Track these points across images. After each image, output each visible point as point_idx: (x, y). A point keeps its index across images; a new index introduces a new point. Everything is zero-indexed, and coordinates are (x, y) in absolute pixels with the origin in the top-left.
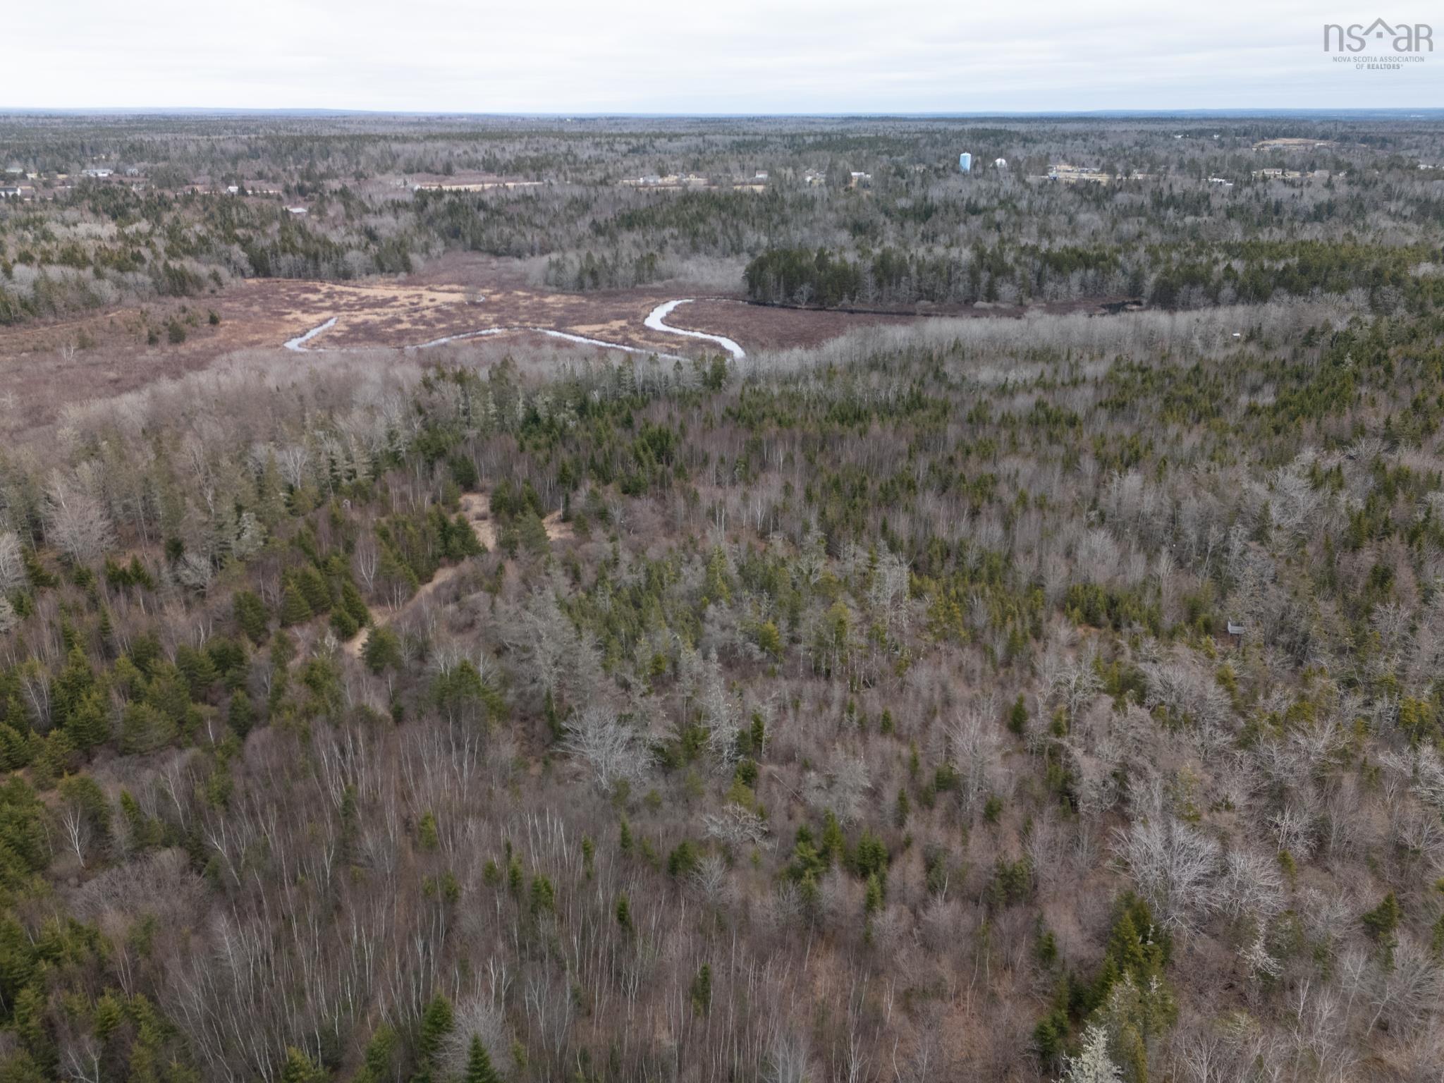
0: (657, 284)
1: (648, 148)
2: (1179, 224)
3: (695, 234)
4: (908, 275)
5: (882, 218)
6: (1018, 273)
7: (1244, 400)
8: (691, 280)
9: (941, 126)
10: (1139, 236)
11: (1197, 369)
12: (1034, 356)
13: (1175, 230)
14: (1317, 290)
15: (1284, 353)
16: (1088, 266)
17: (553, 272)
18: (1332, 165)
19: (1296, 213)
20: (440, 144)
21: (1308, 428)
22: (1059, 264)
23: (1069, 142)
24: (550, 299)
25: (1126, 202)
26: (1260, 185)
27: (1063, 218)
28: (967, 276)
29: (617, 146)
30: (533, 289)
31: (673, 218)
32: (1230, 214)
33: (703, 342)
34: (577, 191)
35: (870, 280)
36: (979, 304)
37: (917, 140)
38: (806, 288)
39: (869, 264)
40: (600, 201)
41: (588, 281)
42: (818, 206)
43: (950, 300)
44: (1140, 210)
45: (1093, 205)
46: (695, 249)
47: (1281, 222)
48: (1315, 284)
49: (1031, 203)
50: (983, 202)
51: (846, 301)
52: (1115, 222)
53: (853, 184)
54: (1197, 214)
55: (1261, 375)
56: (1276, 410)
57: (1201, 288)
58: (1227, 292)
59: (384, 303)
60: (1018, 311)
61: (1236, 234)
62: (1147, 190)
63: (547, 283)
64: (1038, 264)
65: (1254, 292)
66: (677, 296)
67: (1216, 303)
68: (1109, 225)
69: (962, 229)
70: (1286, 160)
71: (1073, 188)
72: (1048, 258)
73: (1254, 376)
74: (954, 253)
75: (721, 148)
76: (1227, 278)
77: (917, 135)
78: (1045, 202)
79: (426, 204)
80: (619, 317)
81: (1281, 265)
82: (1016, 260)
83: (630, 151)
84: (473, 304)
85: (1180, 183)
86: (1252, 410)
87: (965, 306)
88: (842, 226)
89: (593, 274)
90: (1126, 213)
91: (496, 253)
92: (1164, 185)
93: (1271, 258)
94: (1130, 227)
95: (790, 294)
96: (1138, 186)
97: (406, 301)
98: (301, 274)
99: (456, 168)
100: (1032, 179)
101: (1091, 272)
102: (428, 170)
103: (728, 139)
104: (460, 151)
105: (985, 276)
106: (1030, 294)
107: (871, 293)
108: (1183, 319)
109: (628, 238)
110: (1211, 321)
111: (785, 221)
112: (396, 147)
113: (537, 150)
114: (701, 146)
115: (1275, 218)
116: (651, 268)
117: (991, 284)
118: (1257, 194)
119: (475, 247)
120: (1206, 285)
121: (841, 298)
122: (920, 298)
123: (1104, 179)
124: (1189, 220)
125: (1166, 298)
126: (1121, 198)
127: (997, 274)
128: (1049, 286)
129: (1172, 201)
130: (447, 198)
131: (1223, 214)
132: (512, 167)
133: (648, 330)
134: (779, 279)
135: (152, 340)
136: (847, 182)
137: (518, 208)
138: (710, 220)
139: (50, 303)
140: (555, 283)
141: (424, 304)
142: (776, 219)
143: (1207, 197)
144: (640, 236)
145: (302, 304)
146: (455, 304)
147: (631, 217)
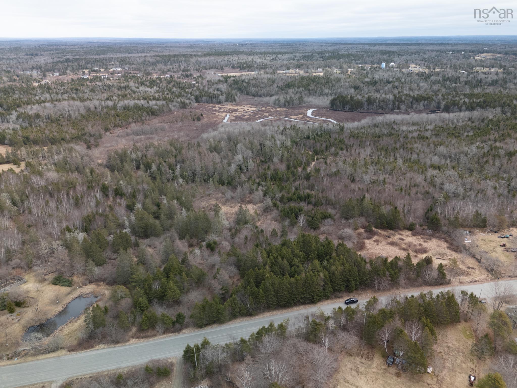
0: (304, 105)
1: (277, 59)
2: (451, 86)
3: (309, 90)
4: (376, 102)
5: (362, 85)
6: (406, 102)
7: (466, 134)
8: (313, 104)
9: (367, 47)
10: (439, 90)
11: (455, 127)
12: (414, 124)
13: (449, 89)
14: (488, 108)
15: (477, 124)
16: (425, 100)
17: (277, 102)
18: (499, 66)
19: (486, 83)
20: (212, 58)
21: (479, 139)
22: (417, 99)
23: (413, 55)
24: (278, 109)
25: (434, 79)
26: (475, 74)
27: (416, 85)
28: (392, 103)
29: (267, 58)
30: (271, 106)
31: (300, 84)
32: (466, 84)
33: (326, 120)
34: (269, 76)
35: (366, 104)
36: (395, 111)
37: (363, 55)
38: (348, 106)
39: (365, 99)
40: (277, 79)
41: (287, 104)
42: (342, 81)
43: (387, 109)
44: (439, 82)
45: (424, 80)
46: (310, 94)
47: (481, 86)
48: (487, 106)
49: (405, 80)
50: (391, 80)
51: (359, 109)
52: (431, 86)
53: (349, 73)
54: (456, 83)
55: (470, 129)
56: (473, 136)
57: (457, 107)
58: (464, 108)
59: (236, 110)
60: (407, 113)
61: (468, 91)
62: (441, 75)
63: (275, 104)
64: (411, 100)
65: (471, 108)
66: (312, 108)
67: (461, 111)
68: (430, 87)
69: (386, 88)
70: (485, 64)
71: (417, 74)
72: (414, 98)
73: (468, 129)
74: (388, 96)
75: (299, 58)
76: (464, 104)
77: (362, 53)
78: (410, 79)
79: (227, 81)
80: (301, 114)
81: (478, 101)
82: (405, 99)
83: (271, 60)
84: (259, 111)
85: (451, 73)
86: (467, 136)
87: (392, 111)
88: (351, 87)
89: (288, 102)
90: (434, 83)
91: (254, 96)
92: (446, 74)
93: (476, 99)
94: (436, 87)
95: (343, 107)
96: (438, 74)
97: (241, 110)
98: (207, 102)
99: (224, 68)
100: (404, 71)
101: (426, 102)
102: (215, 68)
103: (301, 55)
104: (219, 61)
105: (397, 103)
106: (409, 108)
107: (366, 107)
108: (452, 115)
109: (291, 91)
110: (459, 116)
111: (333, 86)
112: (199, 59)
113: (242, 60)
114: (293, 57)
115: (480, 84)
116: (302, 100)
117: (398, 105)
118: (474, 77)
119: (247, 94)
120: (458, 106)
121: (357, 109)
122: (379, 109)
123: (427, 71)
124: (454, 85)
125: (447, 109)
127: (400, 102)
128: (415, 106)
129: (448, 79)
130: (232, 78)
131: (464, 83)
132: (242, 67)
133: (309, 117)
134: (340, 104)
135: (194, 120)
136: (347, 72)
137: (254, 82)
138: (311, 85)
139: (163, 110)
140: (278, 105)
141: (247, 111)
142: (331, 85)
143: (459, 78)
144: (294, 91)
145: (215, 110)
146: (255, 111)
147: (288, 85)
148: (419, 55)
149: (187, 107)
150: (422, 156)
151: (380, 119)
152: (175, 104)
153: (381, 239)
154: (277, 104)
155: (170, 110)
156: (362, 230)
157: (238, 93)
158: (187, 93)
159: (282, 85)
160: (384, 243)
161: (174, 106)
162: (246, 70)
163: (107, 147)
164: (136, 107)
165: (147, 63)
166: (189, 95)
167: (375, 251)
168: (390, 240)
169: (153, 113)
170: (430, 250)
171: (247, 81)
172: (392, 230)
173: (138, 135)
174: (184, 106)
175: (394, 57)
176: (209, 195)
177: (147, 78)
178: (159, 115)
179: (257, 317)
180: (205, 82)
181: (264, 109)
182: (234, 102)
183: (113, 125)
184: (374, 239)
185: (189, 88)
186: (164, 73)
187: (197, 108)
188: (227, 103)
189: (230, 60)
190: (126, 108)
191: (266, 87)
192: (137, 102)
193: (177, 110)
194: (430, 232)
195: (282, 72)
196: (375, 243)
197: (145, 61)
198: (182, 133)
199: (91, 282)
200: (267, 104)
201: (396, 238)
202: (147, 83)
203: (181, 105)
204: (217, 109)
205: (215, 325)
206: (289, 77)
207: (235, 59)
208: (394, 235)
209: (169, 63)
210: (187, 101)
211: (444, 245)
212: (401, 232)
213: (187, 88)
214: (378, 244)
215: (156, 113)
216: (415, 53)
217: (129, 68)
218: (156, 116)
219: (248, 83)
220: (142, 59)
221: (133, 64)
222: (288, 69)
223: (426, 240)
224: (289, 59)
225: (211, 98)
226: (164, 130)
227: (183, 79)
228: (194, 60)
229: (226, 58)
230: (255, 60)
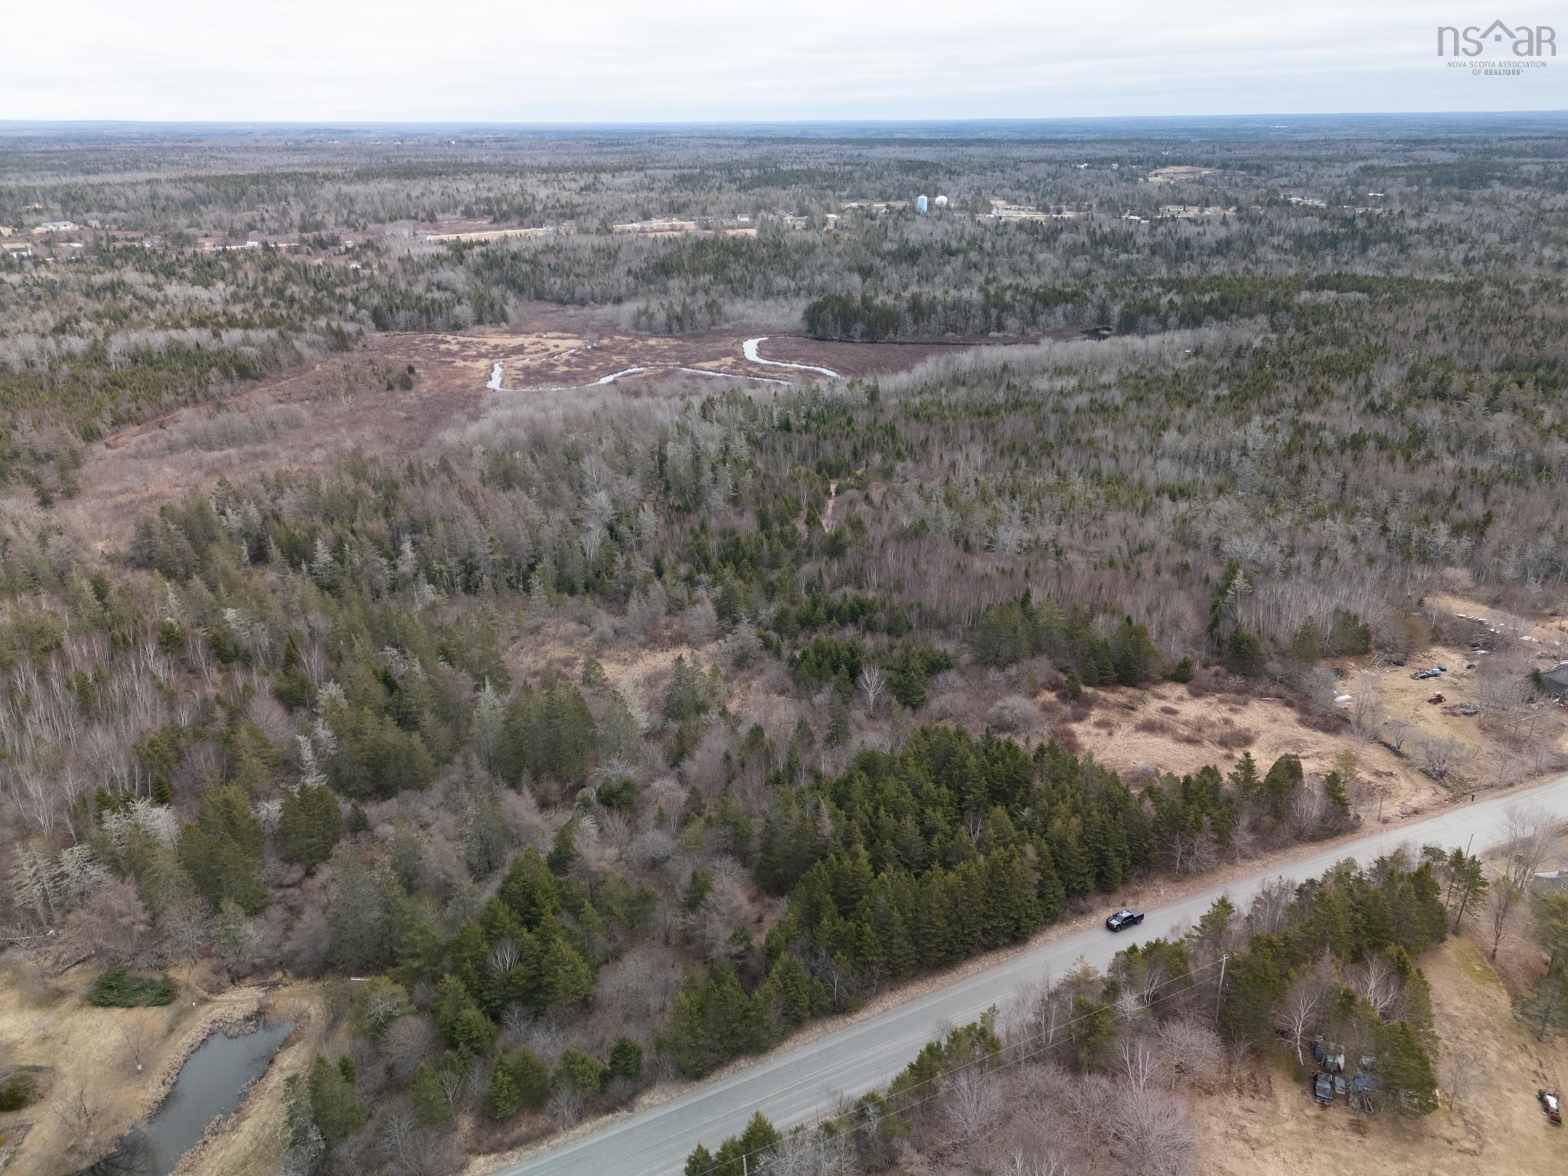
0: (726, 326)
1: (600, 186)
2: (1117, 261)
3: (730, 281)
4: (935, 312)
5: (878, 262)
6: (1018, 309)
7: (1211, 393)
8: (753, 321)
9: (850, 150)
10: (1091, 272)
11: (1177, 375)
12: (1059, 372)
13: (1115, 267)
14: (1234, 316)
15: (1224, 363)
16: (1066, 301)
17: (644, 319)
18: (1223, 201)
19: (1202, 248)
20: (388, 185)
21: (1254, 406)
22: (1047, 299)
23: (989, 173)
24: (652, 342)
25: (1070, 241)
26: (1170, 224)
27: (1025, 257)
28: (980, 312)
29: (567, 184)
30: (626, 334)
31: (697, 264)
32: (1153, 253)
33: (805, 371)
34: (596, 240)
35: (909, 318)
36: (993, 334)
37: (851, 173)
38: (860, 327)
39: (905, 305)
40: (624, 248)
41: (675, 326)
42: (818, 250)
43: (970, 332)
44: (1083, 249)
45: (1045, 245)
46: (736, 293)
47: (1191, 257)
48: (1232, 312)
49: (993, 244)
50: (954, 245)
51: (891, 335)
52: (1068, 262)
53: (831, 226)
54: (1127, 252)
55: (1217, 377)
56: (1231, 397)
57: (1153, 317)
58: (1173, 320)
59: (519, 350)
60: (1023, 339)
61: (1163, 272)
62: (1083, 230)
63: (636, 326)
64: (1030, 301)
65: (1192, 319)
66: (753, 336)
67: (1165, 328)
68: (1064, 263)
69: (948, 269)
70: (1185, 196)
71: (1020, 226)
72: (1036, 296)
73: (1212, 378)
74: (966, 293)
76: (1171, 309)
77: (848, 168)
78: (1005, 242)
79: (462, 256)
80: (727, 354)
81: (1207, 298)
82: (1014, 298)
83: (582, 189)
84: (594, 348)
85: (1106, 223)
86: (1218, 399)
87: (982, 336)
88: (850, 269)
89: (679, 319)
90: (1074, 250)
91: (561, 302)
92: (1095, 225)
93: (1199, 293)
94: (1080, 264)
95: (846, 330)
96: (1074, 226)
97: (534, 348)
98: (412, 326)
99: (439, 217)
100: (980, 217)
101: (1070, 306)
102: (409, 217)
103: (670, 173)
104: (414, 194)
105: (994, 312)
106: (1028, 325)
107: (910, 328)
108: (1154, 341)
109: (675, 283)
110: (1172, 341)
111: (797, 267)
112: (345, 189)
113: (489, 190)
114: (646, 181)
115: (1187, 253)
116: (719, 312)
117: (999, 318)
118: (1170, 232)
119: (539, 296)
120: (1157, 314)
121: (887, 333)
122: (947, 330)
123: (1040, 217)
124: (1123, 257)
125: (1129, 325)
126: (1065, 237)
127: (1003, 310)
128: (1042, 318)
129: (1104, 240)
130: (477, 250)
131: (1147, 251)
132: (499, 213)
133: (756, 364)
134: (835, 319)
135: (390, 388)
136: (824, 225)
137: (551, 259)
138: (733, 266)
139: (277, 361)
140: (649, 328)
141: (553, 350)
142: (789, 265)
143: (1131, 235)
144: (684, 284)
145: (449, 353)
146: (579, 349)
147: (663, 265)
148: (1002, 172)
149: (351, 344)
150: (1125, 461)
151: (966, 359)
152: (309, 336)
153: (1114, 716)
154: (644, 324)
155: (299, 358)
156: (1050, 696)
157: (509, 294)
158: (341, 299)
159: (644, 266)
160: (1126, 727)
161: (312, 344)
162: (514, 223)
163: (111, 495)
164: (175, 351)
165: (162, 203)
166: (351, 308)
167: (1112, 755)
168: (1140, 716)
169: (243, 371)
170: (1258, 733)
171: (527, 256)
172: (1133, 686)
173: (210, 449)
174: (341, 342)
175: (938, 180)
176: (535, 630)
177: (182, 253)
178: (264, 376)
179: (863, 1014)
180: (393, 265)
181: (606, 341)
182: (503, 324)
183: (109, 418)
184: (1093, 719)
185: (343, 284)
186: (235, 234)
187: (386, 349)
188: (482, 328)
189: (450, 191)
190: (139, 357)
191: (592, 273)
192: (175, 334)
193: (319, 357)
194: (1236, 681)
195: (629, 227)
196: (1104, 732)
197: (154, 196)
198: (367, 432)
199: (236, 979)
200: (611, 327)
201: (1152, 709)
202: (188, 271)
203: (332, 340)
204: (456, 348)
205: (742, 1063)
206: (660, 243)
207: (465, 188)
208: (1143, 701)
209: (243, 203)
210: (350, 328)
211: (1288, 715)
212: (1159, 690)
213: (336, 286)
214: (1110, 734)
215: (253, 372)
216: (993, 167)
217: (102, 222)
218: (256, 378)
219: (534, 262)
220: (144, 191)
221: (114, 208)
222: (646, 216)
223: (1235, 706)
224: (636, 189)
225: (428, 313)
226: (299, 426)
227: (309, 253)
228: (328, 191)
229: (436, 186)
230: (529, 190)
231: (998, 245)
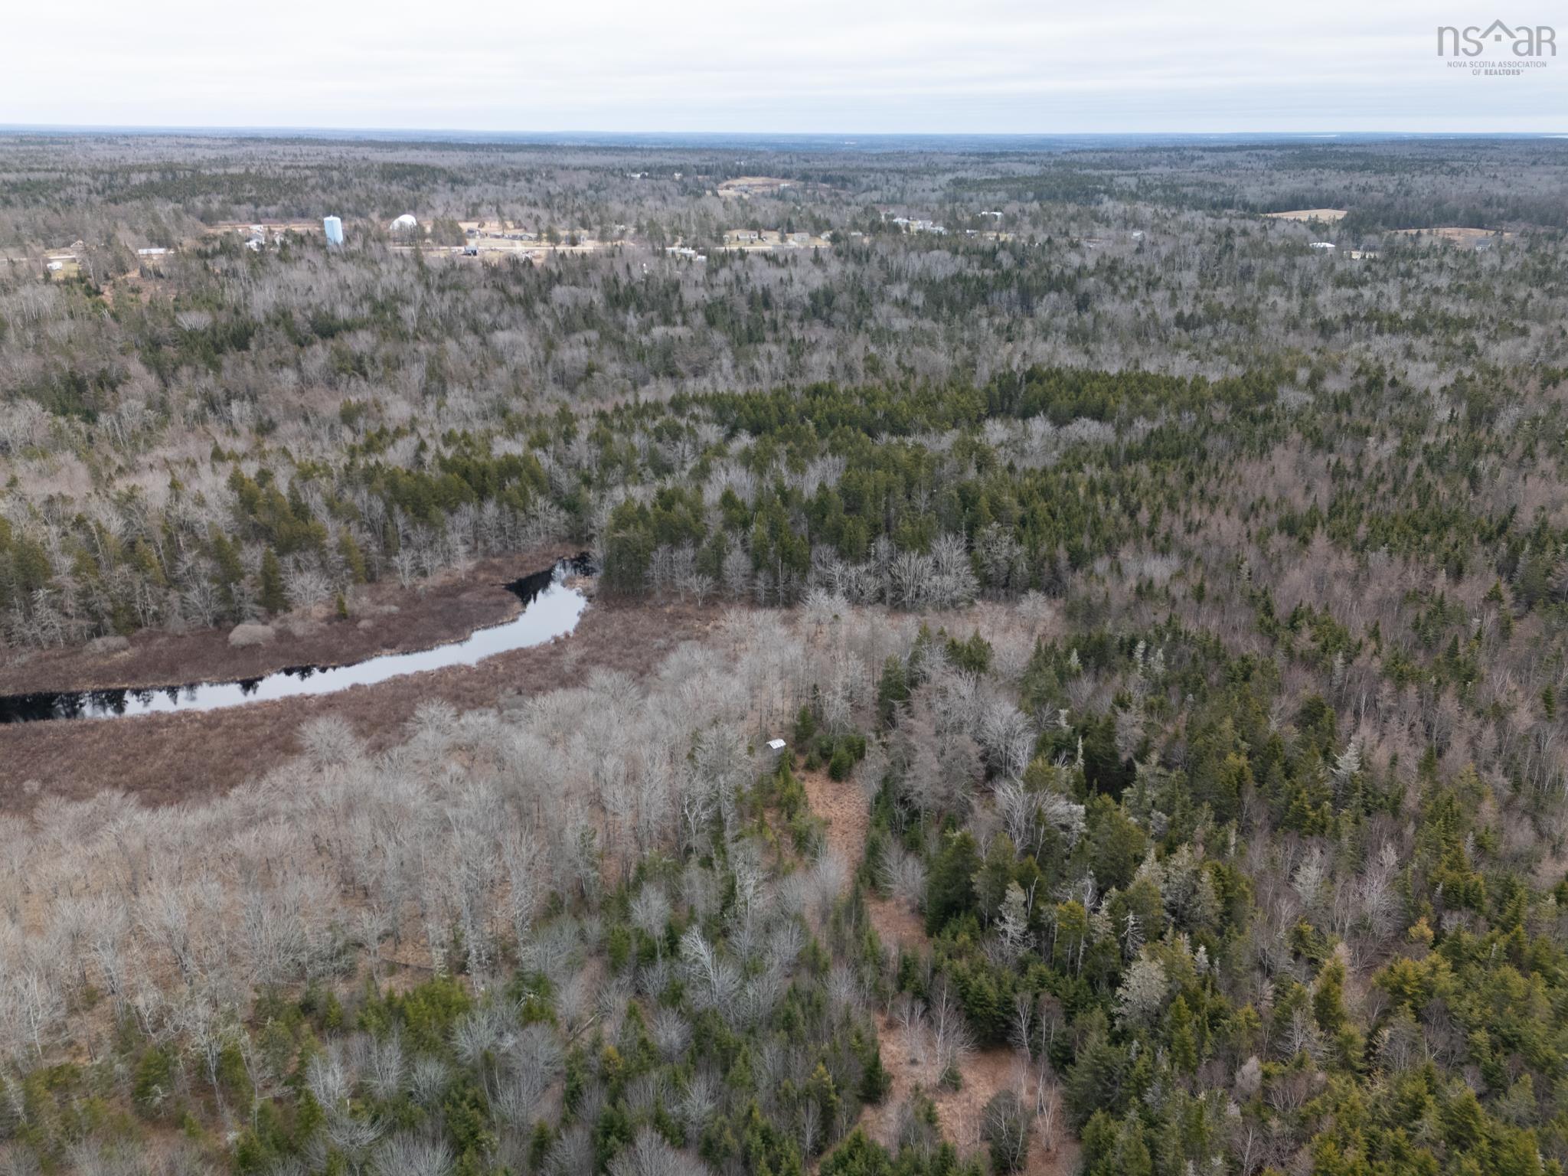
2: (645, 340)
6: (335, 537)
10: (590, 370)
14: (883, 545)
16: (483, 494)
18: (811, 225)
19: (789, 306)
22: (424, 501)
25: (568, 302)
26: (738, 264)
28: (212, 561)
44: (589, 318)
45: (519, 311)
48: (875, 531)
49: (422, 310)
52: (551, 345)
54: (667, 321)
57: (689, 552)
58: (737, 566)
62: (595, 278)
68: (542, 354)
70: (758, 217)
71: (494, 274)
72: (399, 491)
76: (730, 523)
78: (446, 307)
81: (811, 484)
85: (641, 261)
92: (620, 268)
93: (792, 459)
94: (573, 353)
96: (586, 268)
101: (491, 509)
115: (766, 319)
117: (270, 575)
118: (738, 278)
120: (698, 543)
123: (543, 250)
124: (658, 331)
126: (561, 293)
127: (284, 549)
129: (632, 297)
131: (699, 319)
143: (677, 286)
148: (529, 181)
216: (517, 176)
231: (433, 310)
